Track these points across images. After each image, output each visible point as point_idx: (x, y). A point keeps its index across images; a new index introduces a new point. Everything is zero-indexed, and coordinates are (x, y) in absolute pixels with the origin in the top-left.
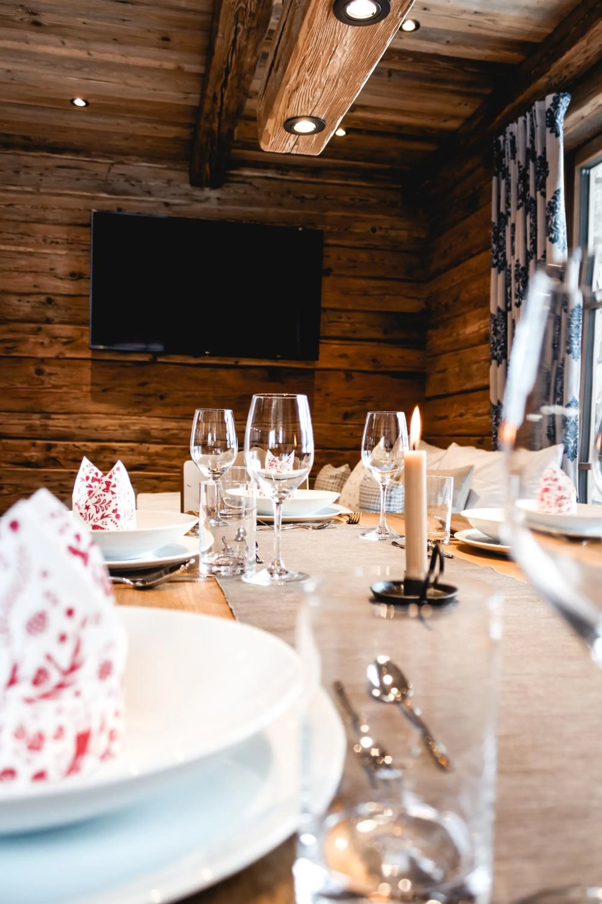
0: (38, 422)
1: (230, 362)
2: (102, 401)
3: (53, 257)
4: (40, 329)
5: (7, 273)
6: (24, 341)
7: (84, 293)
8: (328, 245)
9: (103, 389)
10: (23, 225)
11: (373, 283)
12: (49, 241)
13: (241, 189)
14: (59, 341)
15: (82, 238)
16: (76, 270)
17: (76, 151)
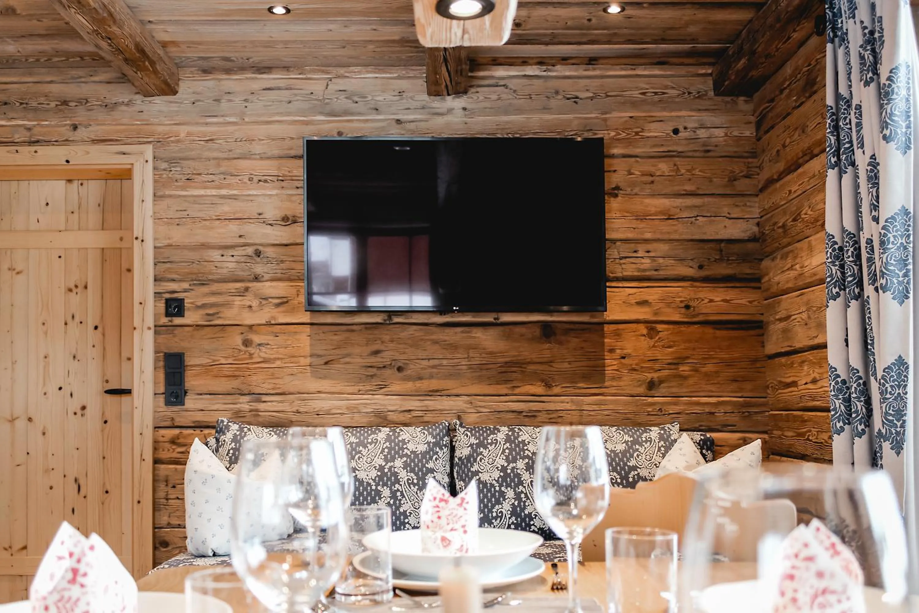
0: (246, 407)
1: (489, 318)
2: (325, 377)
3: (260, 199)
4: (247, 289)
5: (207, 223)
6: (227, 305)
7: (298, 241)
8: (613, 156)
9: (325, 361)
10: (226, 163)
11: (679, 202)
12: (256, 179)
13: (493, 94)
14: (271, 302)
15: (295, 173)
16: (289, 213)
17: (286, 68)
